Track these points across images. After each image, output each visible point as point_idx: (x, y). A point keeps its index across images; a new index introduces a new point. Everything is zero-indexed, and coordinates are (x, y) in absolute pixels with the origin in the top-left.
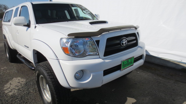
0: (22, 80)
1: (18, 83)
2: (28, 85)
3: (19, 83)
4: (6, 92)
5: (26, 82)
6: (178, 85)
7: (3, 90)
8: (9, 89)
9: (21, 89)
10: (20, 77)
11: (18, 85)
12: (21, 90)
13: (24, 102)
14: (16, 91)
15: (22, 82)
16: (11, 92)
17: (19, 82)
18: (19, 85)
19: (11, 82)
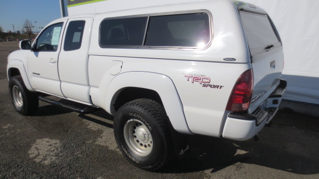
0: (54, 141)
1: (50, 147)
2: (68, 148)
4: (37, 160)
5: (63, 144)
7: (30, 159)
8: (40, 157)
9: (60, 154)
10: (47, 137)
12: (61, 156)
14: (54, 158)
15: (56, 144)
16: (45, 159)
17: (50, 145)
19: (37, 146)
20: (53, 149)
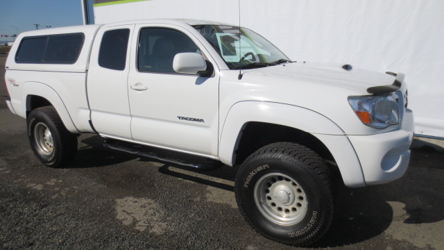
0: (144, 201)
1: (144, 209)
3: (147, 209)
4: (140, 228)
7: (127, 227)
8: (140, 223)
14: (163, 224)
15: (149, 204)
16: (151, 227)
19: (123, 209)
20: (151, 212)
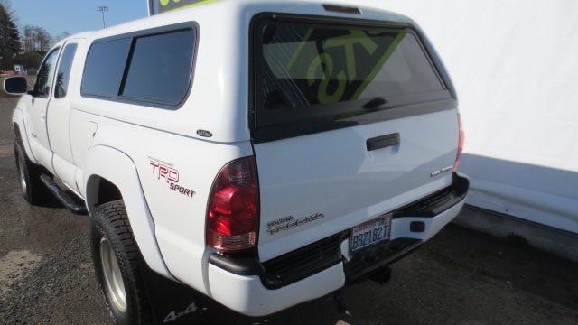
0: (33, 258)
1: (18, 267)
2: (42, 275)
3: (20, 268)
5: (42, 264)
6: (481, 287)
9: (20, 285)
11: (16, 274)
12: (19, 288)
13: (17, 321)
14: (5, 290)
15: (31, 263)
17: (22, 265)
18: (20, 271)
